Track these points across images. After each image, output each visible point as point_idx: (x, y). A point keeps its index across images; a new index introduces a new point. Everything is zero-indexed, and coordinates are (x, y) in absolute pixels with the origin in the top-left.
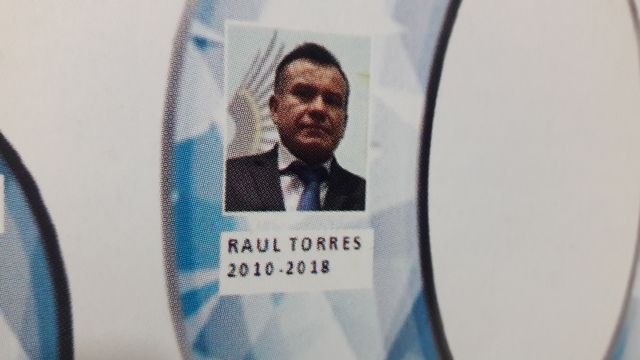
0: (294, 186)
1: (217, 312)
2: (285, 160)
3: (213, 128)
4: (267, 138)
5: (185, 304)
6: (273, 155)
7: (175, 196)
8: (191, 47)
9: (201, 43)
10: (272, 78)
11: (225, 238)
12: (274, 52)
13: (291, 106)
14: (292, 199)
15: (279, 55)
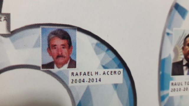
0: (186, 69)
1: (169, 101)
2: (185, 62)
3: (170, 55)
4: (181, 57)
5: (162, 98)
6: (182, 61)
7: (161, 73)
8: (166, 35)
9: (168, 34)
10: (183, 42)
11: (171, 82)
12: (184, 36)
13: (187, 49)
14: (186, 72)
15: (185, 36)
